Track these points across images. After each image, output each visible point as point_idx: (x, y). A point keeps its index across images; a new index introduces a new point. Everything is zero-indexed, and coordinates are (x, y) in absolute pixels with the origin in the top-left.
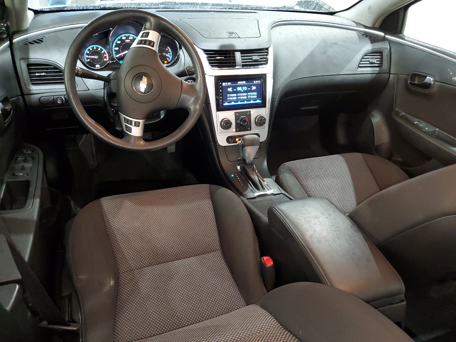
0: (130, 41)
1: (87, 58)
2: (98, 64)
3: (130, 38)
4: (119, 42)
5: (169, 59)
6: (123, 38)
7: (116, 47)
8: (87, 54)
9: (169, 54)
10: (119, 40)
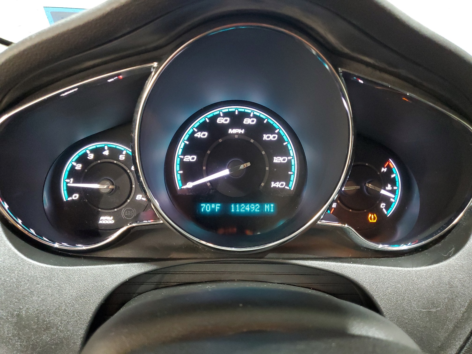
0: (245, 134)
1: (71, 191)
2: (109, 215)
3: (247, 121)
4: (202, 135)
5: (387, 208)
6: (221, 121)
7: (187, 151)
8: (73, 173)
9: (389, 187)
10: (201, 128)
